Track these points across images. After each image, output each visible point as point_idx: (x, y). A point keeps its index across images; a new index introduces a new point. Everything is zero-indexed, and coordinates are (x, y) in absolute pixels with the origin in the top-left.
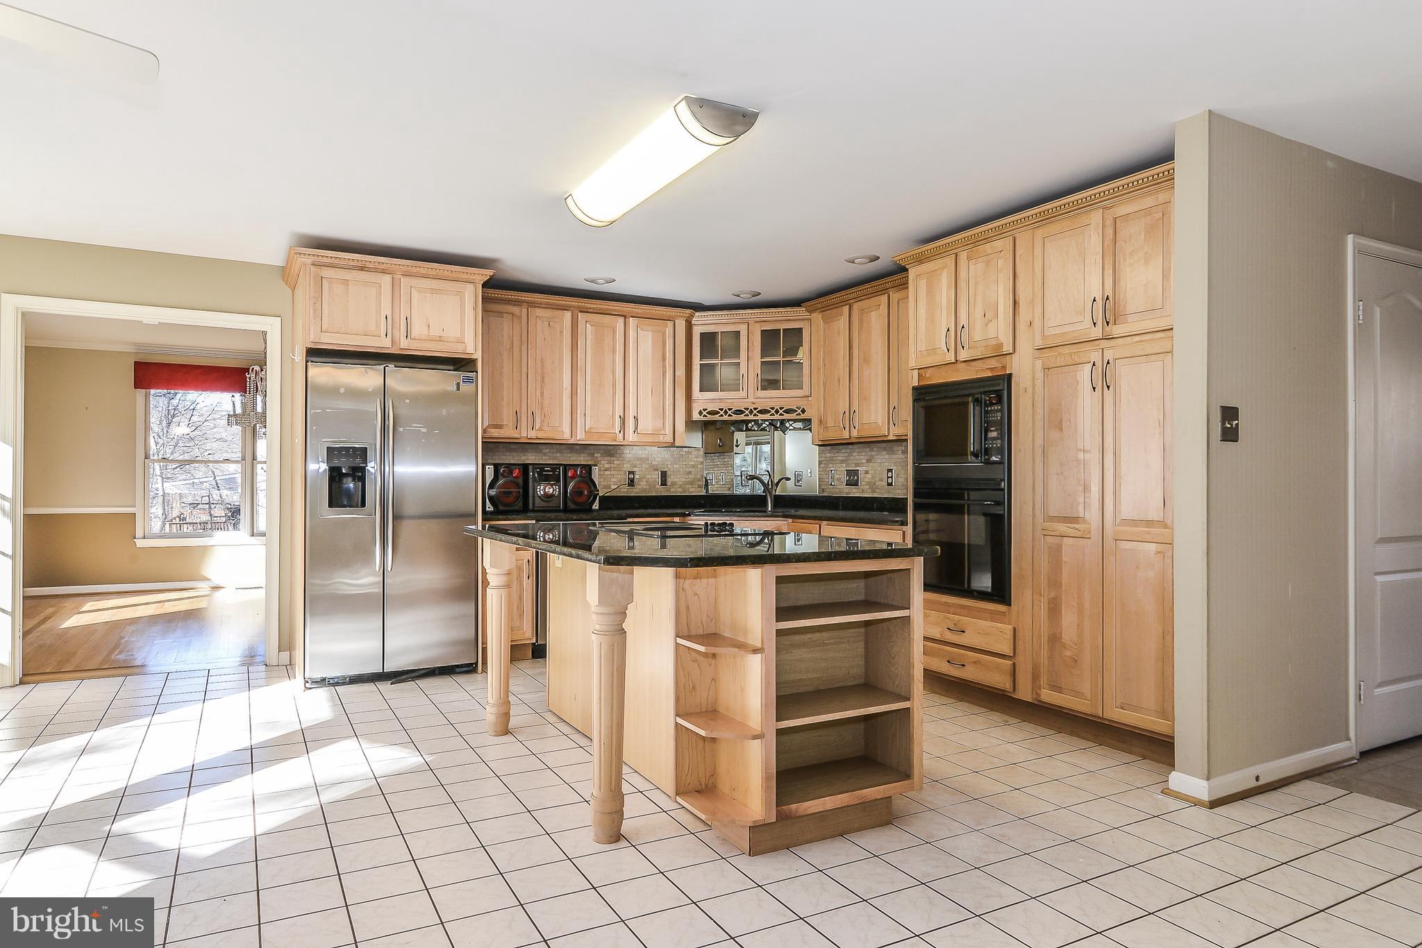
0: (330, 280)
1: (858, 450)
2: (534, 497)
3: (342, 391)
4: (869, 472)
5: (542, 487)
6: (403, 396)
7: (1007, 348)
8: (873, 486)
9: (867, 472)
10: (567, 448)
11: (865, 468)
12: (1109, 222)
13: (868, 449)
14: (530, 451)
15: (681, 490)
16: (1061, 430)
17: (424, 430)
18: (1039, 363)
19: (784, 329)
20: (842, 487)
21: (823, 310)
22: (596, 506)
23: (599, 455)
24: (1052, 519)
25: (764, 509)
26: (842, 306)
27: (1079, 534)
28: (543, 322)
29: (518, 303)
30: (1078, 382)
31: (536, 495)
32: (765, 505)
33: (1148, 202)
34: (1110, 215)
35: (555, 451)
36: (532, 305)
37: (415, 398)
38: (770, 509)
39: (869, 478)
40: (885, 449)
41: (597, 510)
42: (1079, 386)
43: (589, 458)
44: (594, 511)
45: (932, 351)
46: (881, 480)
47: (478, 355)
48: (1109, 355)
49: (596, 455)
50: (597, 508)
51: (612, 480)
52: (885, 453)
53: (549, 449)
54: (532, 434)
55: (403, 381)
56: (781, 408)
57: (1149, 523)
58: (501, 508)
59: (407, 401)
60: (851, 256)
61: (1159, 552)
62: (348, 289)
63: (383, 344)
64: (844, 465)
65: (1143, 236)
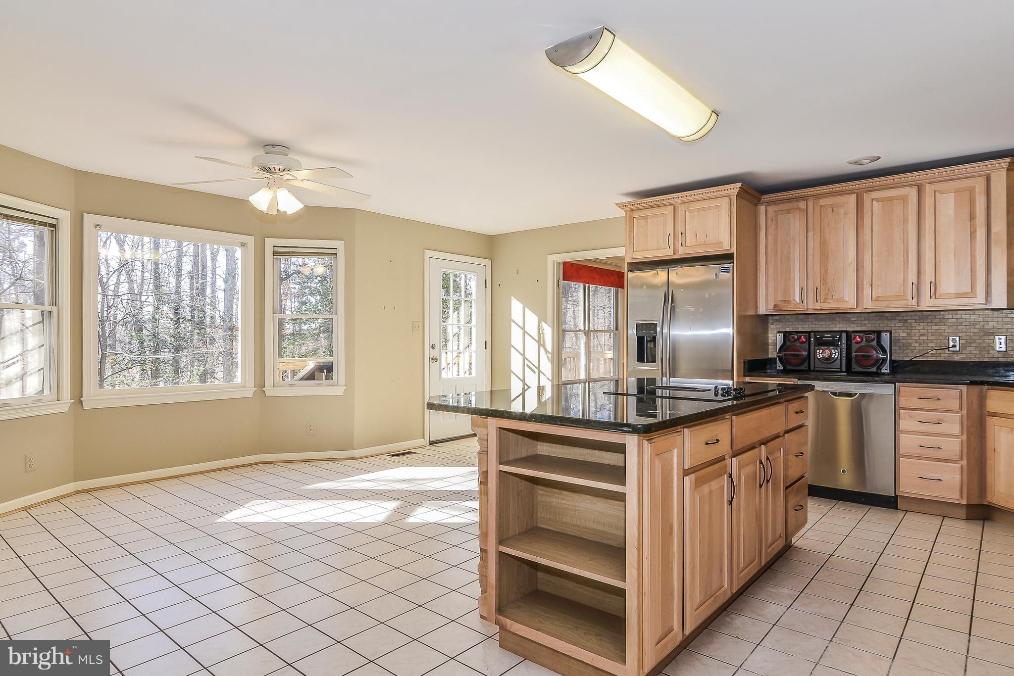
0: (639, 218)
2: (814, 359)
3: (645, 287)
5: (821, 351)
6: (679, 286)
10: (876, 316)
14: (837, 319)
17: (693, 309)
22: (886, 369)
23: (913, 321)
29: (805, 198)
31: (816, 358)
35: (863, 319)
36: (817, 197)
37: (686, 287)
41: (887, 373)
44: (884, 374)
47: (734, 250)
49: (909, 321)
50: (888, 371)
51: (930, 345)
53: (857, 317)
54: (818, 306)
55: (680, 276)
58: (788, 367)
59: (682, 290)
62: (647, 222)
63: (667, 253)
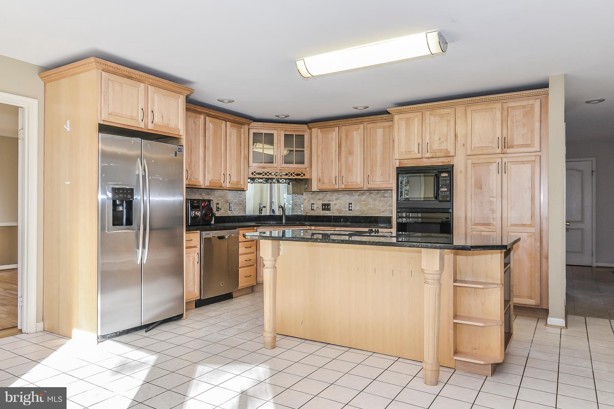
0: (113, 82)
1: (330, 194)
2: (189, 218)
4: (337, 204)
5: (194, 212)
7: (452, 153)
8: (339, 211)
9: (336, 204)
11: (334, 203)
12: (505, 108)
13: (336, 194)
15: (237, 213)
16: (481, 189)
17: (161, 179)
18: (469, 162)
19: (295, 135)
20: (320, 211)
21: (320, 128)
22: (213, 222)
23: (204, 194)
24: (476, 224)
25: (282, 222)
26: (334, 127)
27: (490, 230)
28: (191, 119)
30: (490, 170)
31: (190, 216)
32: (282, 220)
33: (525, 103)
34: (505, 106)
37: (157, 160)
38: (284, 222)
39: (337, 207)
40: (347, 194)
41: (213, 224)
42: (490, 171)
43: (200, 196)
45: (410, 152)
46: (345, 208)
47: (184, 137)
48: (505, 160)
50: (213, 223)
52: (347, 195)
56: (294, 173)
57: (523, 225)
59: (153, 161)
60: (356, 106)
61: (529, 236)
63: (140, 125)
64: (321, 201)
65: (522, 116)
